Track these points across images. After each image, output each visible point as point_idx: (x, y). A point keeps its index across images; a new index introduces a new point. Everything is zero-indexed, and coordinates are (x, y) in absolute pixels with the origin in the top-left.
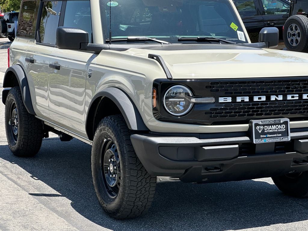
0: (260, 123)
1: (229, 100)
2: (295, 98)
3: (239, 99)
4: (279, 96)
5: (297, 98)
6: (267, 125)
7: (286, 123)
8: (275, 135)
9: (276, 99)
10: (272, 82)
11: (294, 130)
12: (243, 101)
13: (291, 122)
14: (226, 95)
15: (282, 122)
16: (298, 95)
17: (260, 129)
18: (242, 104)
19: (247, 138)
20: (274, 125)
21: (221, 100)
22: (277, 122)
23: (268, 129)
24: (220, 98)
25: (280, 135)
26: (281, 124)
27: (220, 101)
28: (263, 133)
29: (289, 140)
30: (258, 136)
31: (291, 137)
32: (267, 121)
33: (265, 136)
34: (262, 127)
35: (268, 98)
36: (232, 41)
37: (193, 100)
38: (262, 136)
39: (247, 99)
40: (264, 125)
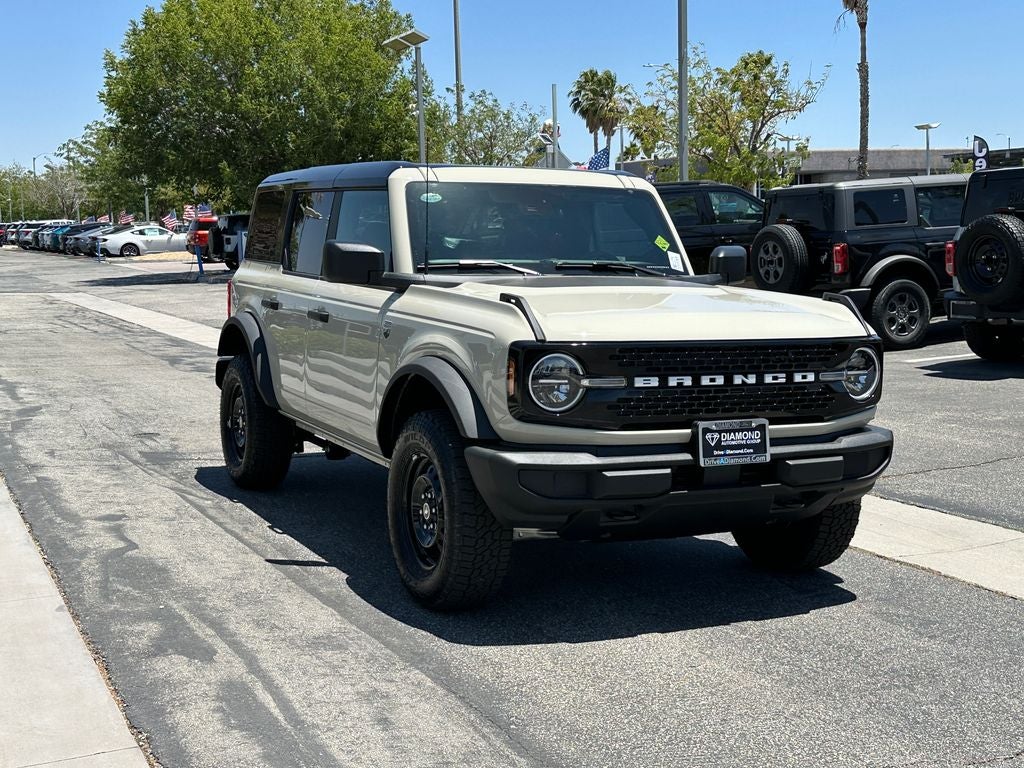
0: (714, 427)
1: (654, 382)
2: (779, 381)
3: (673, 382)
4: (750, 376)
5: (784, 380)
6: (726, 431)
7: (762, 428)
8: (742, 451)
9: (743, 381)
10: (735, 349)
11: (776, 442)
12: (680, 385)
13: (771, 427)
14: (647, 373)
15: (753, 425)
16: (784, 375)
17: (713, 439)
18: (679, 390)
19: (687, 457)
20: (738, 431)
21: (639, 382)
22: (746, 426)
23: (729, 439)
24: (636, 379)
25: (752, 451)
26: (752, 430)
27: (637, 385)
28: (719, 446)
29: (768, 460)
30: (708, 453)
31: (772, 455)
32: (726, 423)
33: (722, 453)
34: (716, 436)
35: (729, 380)
36: (659, 270)
37: (585, 382)
38: (716, 453)
39: (688, 381)
40: (720, 432)
